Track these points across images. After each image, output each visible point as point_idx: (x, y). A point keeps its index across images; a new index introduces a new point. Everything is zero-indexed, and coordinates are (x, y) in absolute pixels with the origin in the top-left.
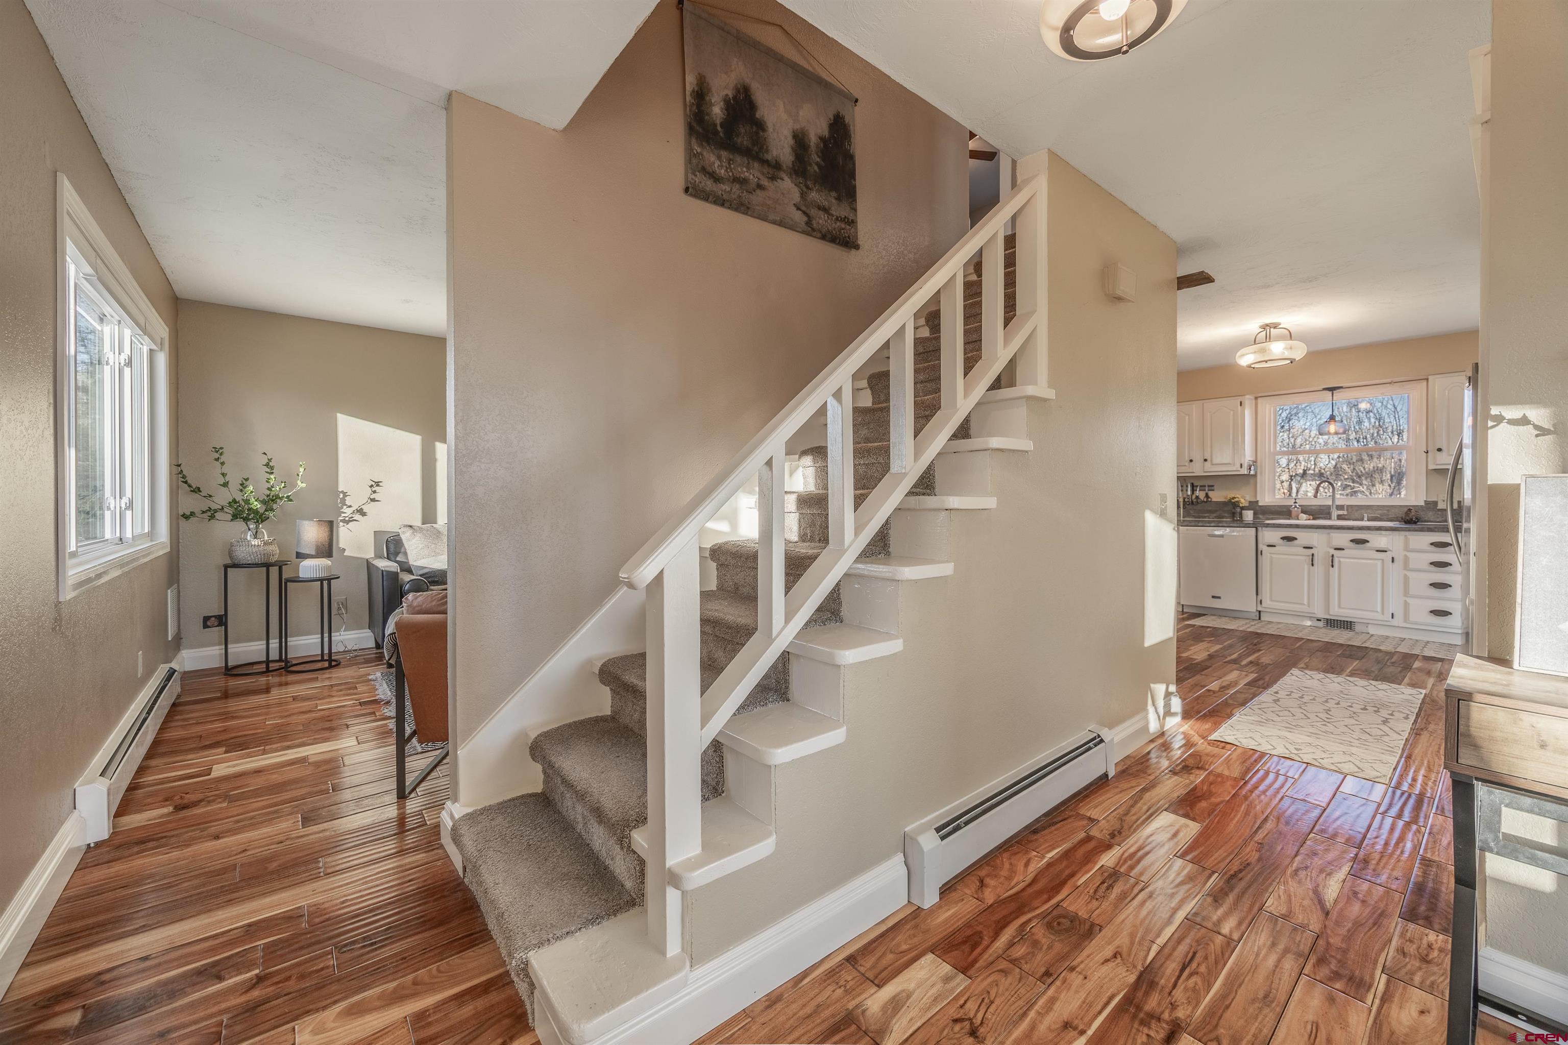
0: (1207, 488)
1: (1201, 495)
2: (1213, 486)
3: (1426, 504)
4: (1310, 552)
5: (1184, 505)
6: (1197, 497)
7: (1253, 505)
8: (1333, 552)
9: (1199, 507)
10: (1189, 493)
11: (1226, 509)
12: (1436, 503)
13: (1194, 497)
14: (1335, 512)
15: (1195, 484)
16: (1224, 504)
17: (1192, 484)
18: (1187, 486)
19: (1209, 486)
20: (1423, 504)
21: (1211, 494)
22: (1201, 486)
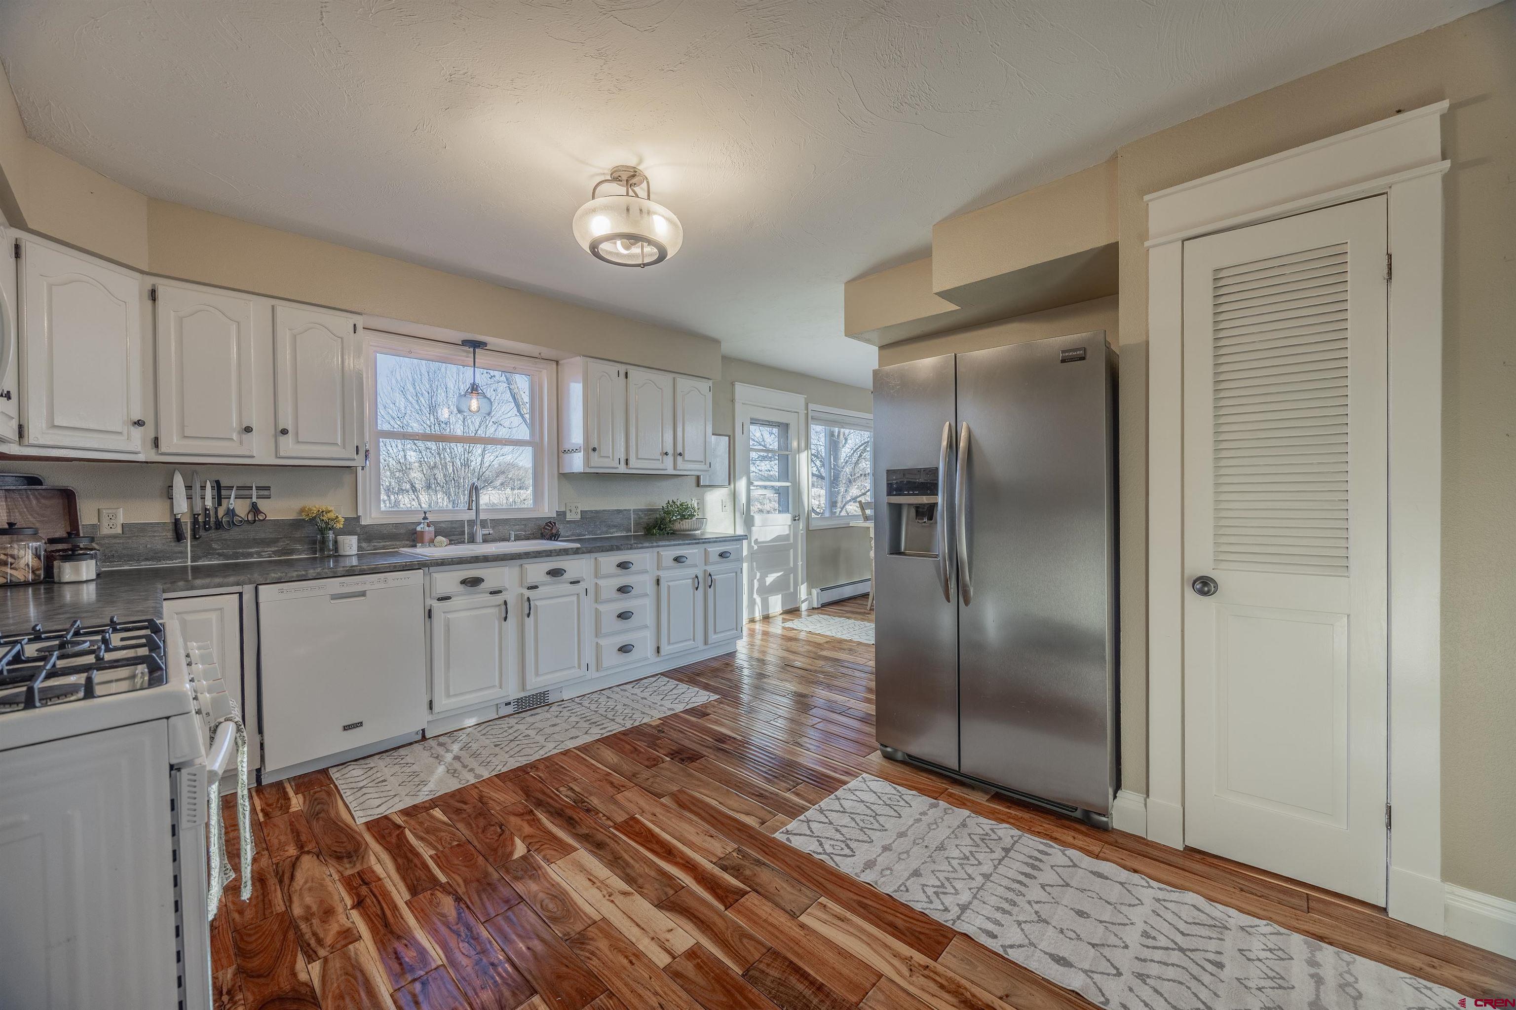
0: (254, 492)
1: (241, 508)
2: (268, 488)
3: (558, 515)
4: (499, 599)
5: (194, 531)
6: (231, 513)
7: (352, 525)
8: (528, 593)
9: (235, 533)
10: (209, 503)
11: (298, 535)
12: (564, 513)
13: (221, 512)
14: (480, 533)
15: (223, 483)
16: (296, 524)
17: (218, 482)
18: (203, 488)
19: (258, 488)
20: (555, 516)
21: (263, 505)
22: (239, 488)
